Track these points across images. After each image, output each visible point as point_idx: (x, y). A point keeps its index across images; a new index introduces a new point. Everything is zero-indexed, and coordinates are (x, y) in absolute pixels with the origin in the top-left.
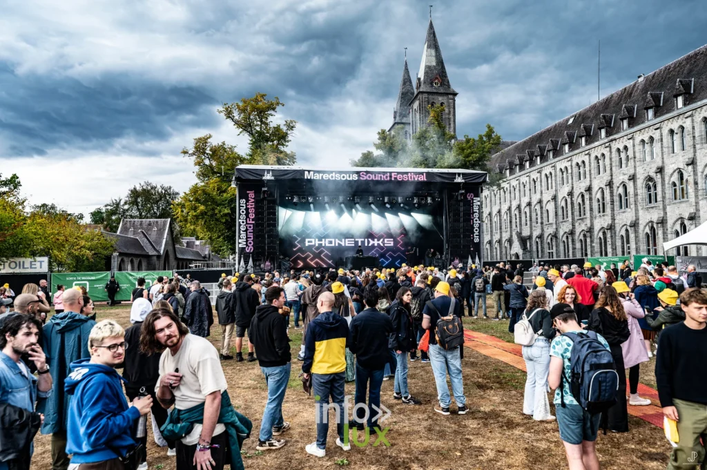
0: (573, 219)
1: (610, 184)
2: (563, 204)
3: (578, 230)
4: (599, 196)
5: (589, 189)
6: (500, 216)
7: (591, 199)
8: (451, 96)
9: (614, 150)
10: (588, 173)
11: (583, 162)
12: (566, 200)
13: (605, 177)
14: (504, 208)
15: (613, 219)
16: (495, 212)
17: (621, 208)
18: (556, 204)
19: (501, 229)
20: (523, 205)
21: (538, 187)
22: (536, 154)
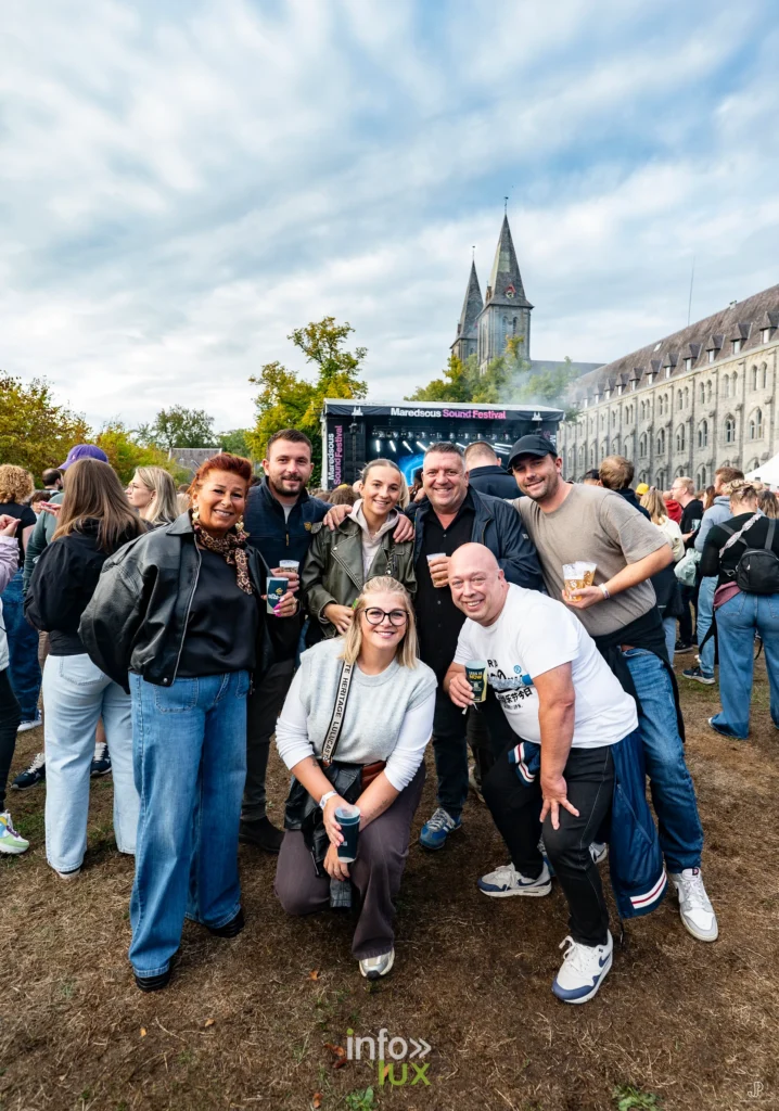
0: (651, 456)
1: (691, 420)
2: (642, 440)
3: (656, 468)
4: (679, 432)
5: (670, 425)
6: (575, 451)
7: (670, 436)
8: (525, 310)
9: (698, 384)
10: (669, 407)
11: (666, 395)
12: (646, 436)
13: (687, 413)
14: (580, 443)
15: (691, 457)
16: (569, 446)
17: (700, 445)
18: (635, 440)
19: (575, 465)
20: (601, 439)
21: (618, 420)
22: (617, 383)
